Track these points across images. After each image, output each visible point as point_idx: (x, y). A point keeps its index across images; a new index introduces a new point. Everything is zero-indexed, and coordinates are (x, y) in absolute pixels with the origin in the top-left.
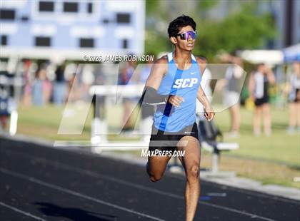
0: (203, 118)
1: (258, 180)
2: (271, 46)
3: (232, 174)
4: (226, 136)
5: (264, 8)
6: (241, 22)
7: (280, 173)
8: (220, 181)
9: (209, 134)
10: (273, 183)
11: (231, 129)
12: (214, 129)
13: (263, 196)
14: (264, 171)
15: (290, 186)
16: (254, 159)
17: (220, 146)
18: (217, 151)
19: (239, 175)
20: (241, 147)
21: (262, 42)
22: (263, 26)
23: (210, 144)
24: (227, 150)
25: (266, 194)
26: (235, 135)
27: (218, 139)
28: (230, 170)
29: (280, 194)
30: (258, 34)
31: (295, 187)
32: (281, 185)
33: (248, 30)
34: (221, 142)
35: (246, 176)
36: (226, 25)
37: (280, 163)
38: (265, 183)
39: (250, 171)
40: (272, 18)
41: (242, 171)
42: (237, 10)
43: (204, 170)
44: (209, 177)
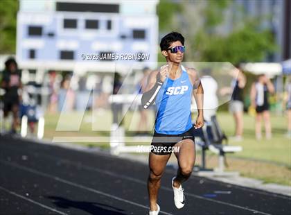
1: (260, 179)
2: (271, 59)
3: (237, 174)
4: (231, 140)
5: (265, 25)
6: (245, 37)
8: (225, 180)
9: (216, 138)
10: (273, 182)
11: (235, 134)
12: (221, 134)
13: (264, 193)
14: (265, 172)
15: (288, 184)
16: (256, 160)
17: (226, 149)
18: (222, 153)
19: (242, 175)
20: (244, 150)
21: (263, 55)
22: (264, 42)
23: (216, 147)
24: (232, 153)
25: (266, 192)
26: (239, 139)
27: (224, 142)
28: (234, 171)
29: (279, 192)
30: (259, 48)
32: (279, 183)
33: (250, 45)
34: (227, 145)
35: (249, 176)
36: (231, 40)
37: (279, 164)
38: (266, 183)
39: (252, 171)
40: (272, 34)
41: (245, 171)
42: (241, 26)
43: (211, 170)
44: (215, 176)
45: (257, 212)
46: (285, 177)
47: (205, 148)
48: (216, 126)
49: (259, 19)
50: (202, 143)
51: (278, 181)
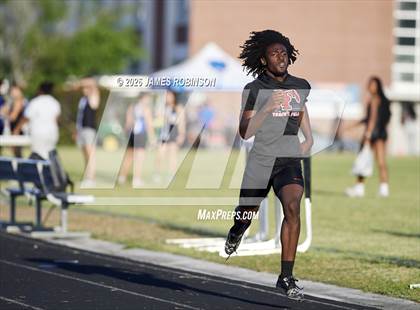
0: (48, 162)
1: (119, 242)
2: (135, 69)
3: (87, 235)
5: (127, 21)
6: (98, 38)
7: (149, 233)
8: (70, 244)
9: (57, 184)
10: (139, 247)
12: (64, 177)
13: (127, 262)
14: (128, 231)
15: (162, 250)
16: (114, 215)
17: (71, 199)
18: (66, 204)
19: (94, 237)
21: (124, 64)
22: (125, 44)
23: (57, 197)
25: (129, 260)
27: (68, 189)
29: (147, 261)
30: (119, 53)
31: (168, 251)
32: (148, 248)
33: (105, 49)
34: (72, 193)
35: (105, 237)
36: (78, 42)
37: (148, 220)
38: (128, 248)
39: (109, 231)
40: (138, 32)
41: (99, 230)
42: (91, 23)
43: (51, 230)
44: (56, 238)
45: (116, 289)
46: (156, 239)
47: (41, 198)
48: (57, 165)
49: (118, 11)
50: (37, 191)
51: (145, 245)
